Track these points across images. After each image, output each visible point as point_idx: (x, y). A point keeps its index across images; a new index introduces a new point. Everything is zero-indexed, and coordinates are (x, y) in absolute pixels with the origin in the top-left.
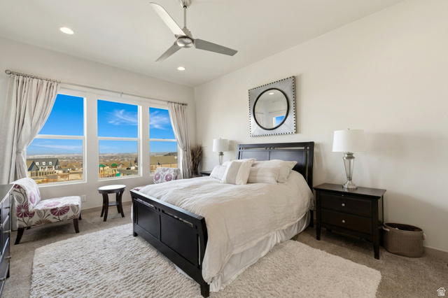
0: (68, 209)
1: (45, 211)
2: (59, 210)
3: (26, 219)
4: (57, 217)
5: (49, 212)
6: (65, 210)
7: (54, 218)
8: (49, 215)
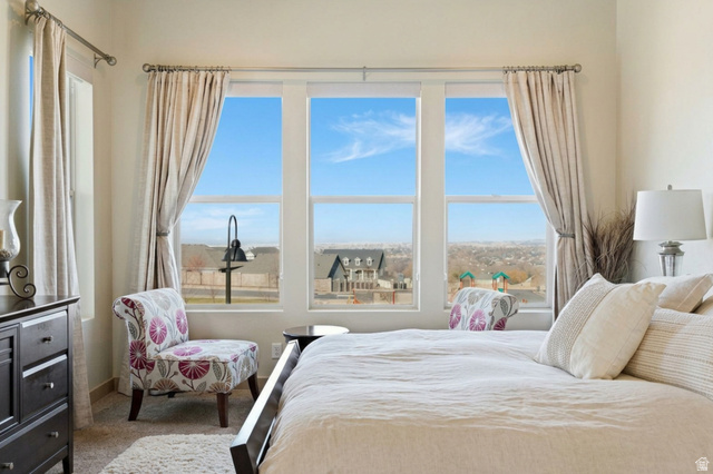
0: (207, 367)
1: (171, 362)
2: (193, 364)
3: (143, 372)
4: (188, 381)
5: (175, 367)
6: (203, 368)
7: (184, 382)
8: (176, 373)
